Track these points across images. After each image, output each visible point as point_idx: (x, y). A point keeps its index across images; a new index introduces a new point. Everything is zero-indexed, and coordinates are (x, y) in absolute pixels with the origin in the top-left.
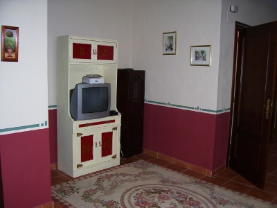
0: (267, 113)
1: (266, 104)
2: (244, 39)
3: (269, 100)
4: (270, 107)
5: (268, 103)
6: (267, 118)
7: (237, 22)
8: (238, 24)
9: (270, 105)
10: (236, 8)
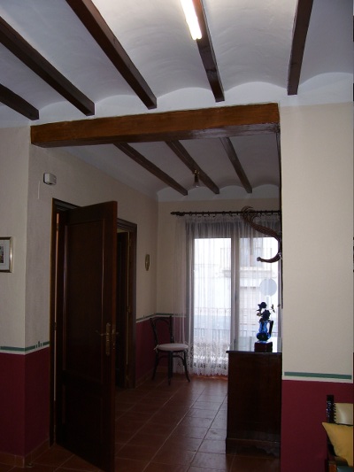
0: (107, 344)
1: (105, 332)
2: (66, 227)
3: (108, 325)
4: (110, 335)
5: (108, 329)
6: (108, 353)
7: (54, 200)
8: (57, 203)
9: (111, 332)
10: (53, 177)
